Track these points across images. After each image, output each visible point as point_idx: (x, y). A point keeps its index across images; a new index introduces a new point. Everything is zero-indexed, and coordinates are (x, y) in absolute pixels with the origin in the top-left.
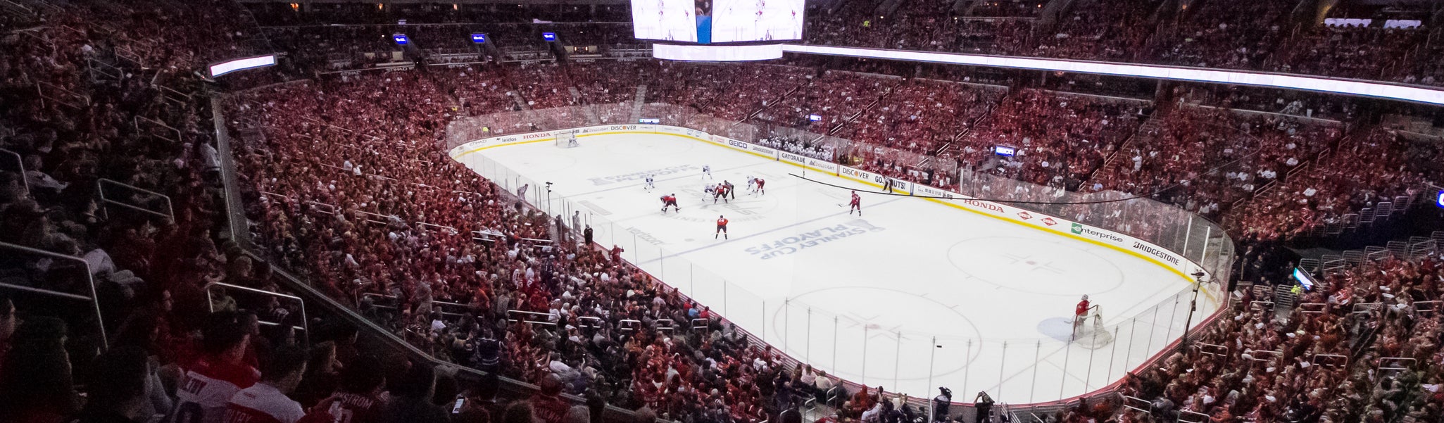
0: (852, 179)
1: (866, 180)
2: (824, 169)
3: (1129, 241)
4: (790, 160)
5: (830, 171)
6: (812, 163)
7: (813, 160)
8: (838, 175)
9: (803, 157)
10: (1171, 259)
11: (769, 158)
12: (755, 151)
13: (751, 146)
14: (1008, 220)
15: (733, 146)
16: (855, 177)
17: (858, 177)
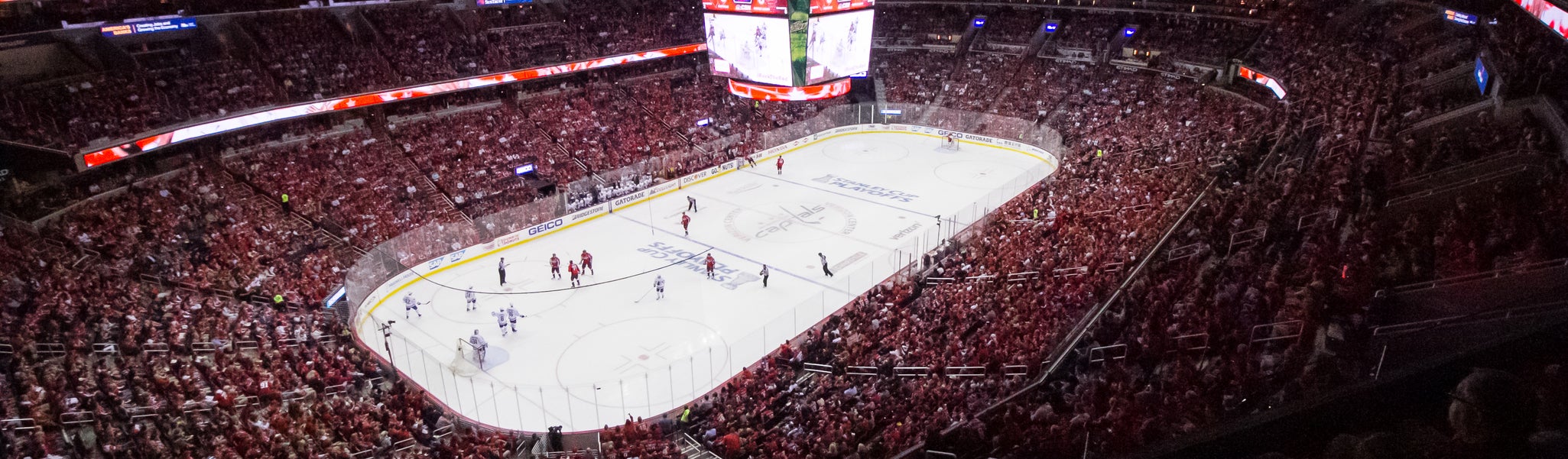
0: (694, 183)
1: (705, 177)
2: (666, 190)
3: (833, 130)
4: (627, 203)
5: (671, 189)
6: (652, 192)
7: (653, 188)
8: (680, 188)
9: (640, 192)
10: (853, 129)
11: (602, 215)
12: (577, 220)
13: (567, 219)
14: (792, 150)
15: (538, 234)
16: (695, 181)
17: (698, 179)
